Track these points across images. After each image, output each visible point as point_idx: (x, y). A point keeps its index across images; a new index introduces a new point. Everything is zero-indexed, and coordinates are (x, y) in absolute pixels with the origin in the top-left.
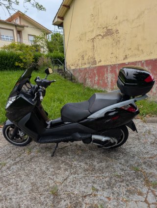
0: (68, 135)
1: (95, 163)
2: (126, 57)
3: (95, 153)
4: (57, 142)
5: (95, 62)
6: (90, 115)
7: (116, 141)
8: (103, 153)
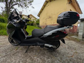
0: (34, 43)
1: (46, 59)
2: (54, 23)
3: (46, 52)
4: (29, 46)
5: (46, 24)
6: (44, 34)
7: (56, 47)
8: (49, 52)
